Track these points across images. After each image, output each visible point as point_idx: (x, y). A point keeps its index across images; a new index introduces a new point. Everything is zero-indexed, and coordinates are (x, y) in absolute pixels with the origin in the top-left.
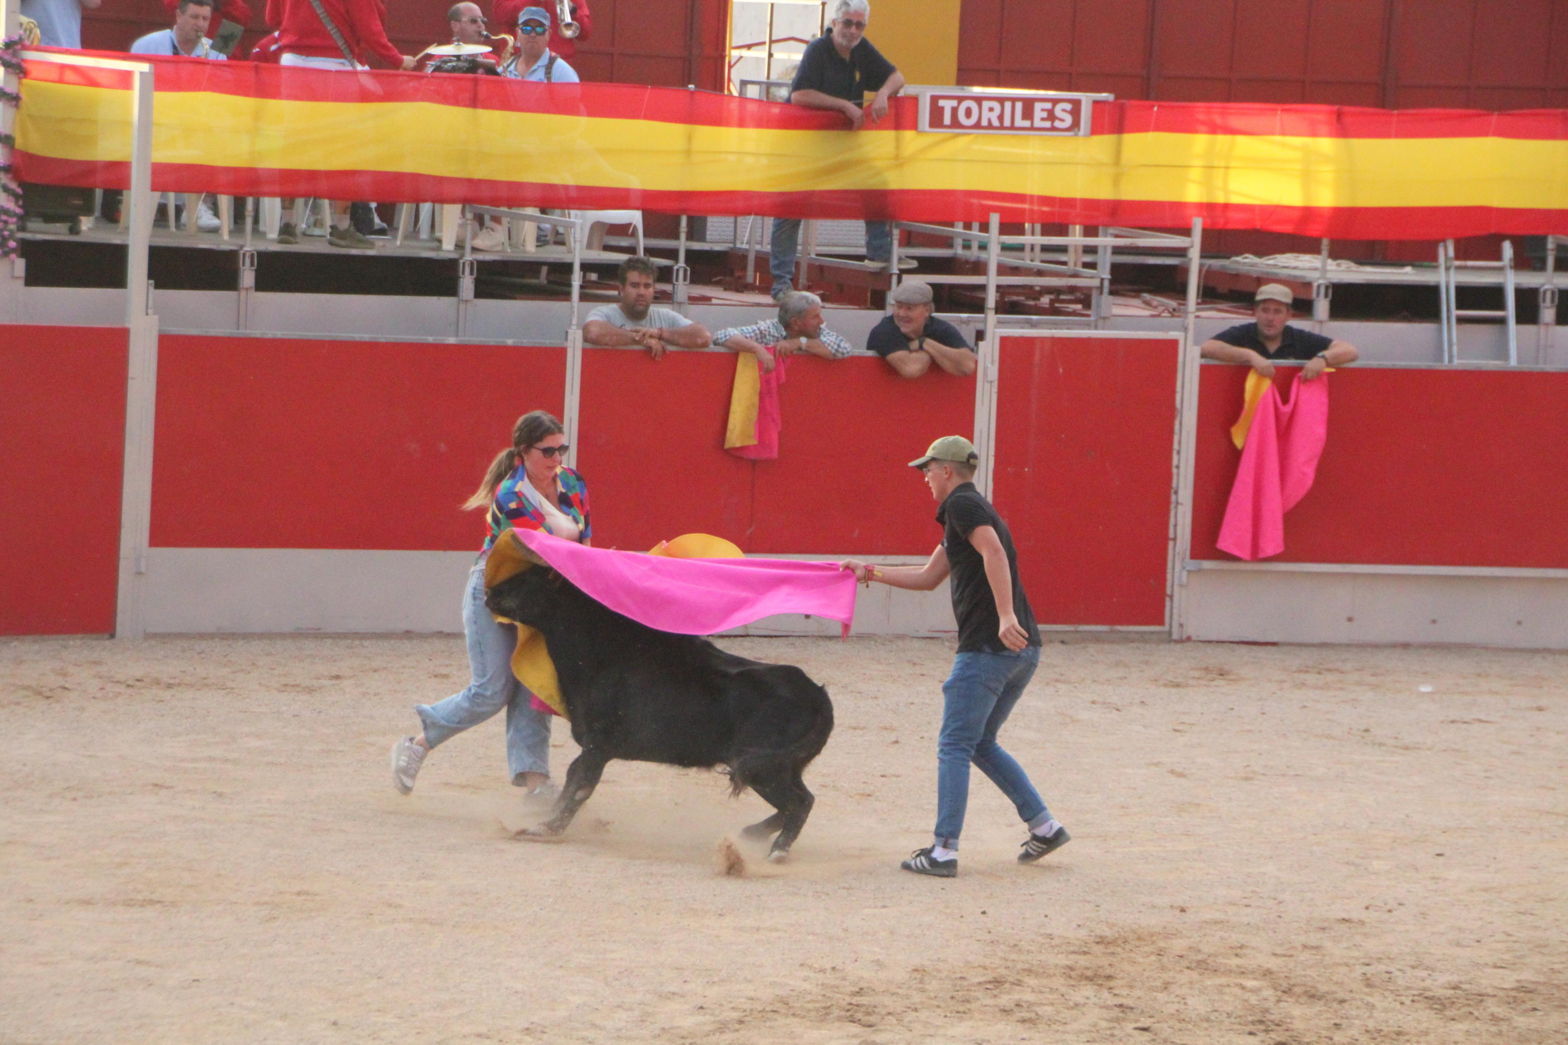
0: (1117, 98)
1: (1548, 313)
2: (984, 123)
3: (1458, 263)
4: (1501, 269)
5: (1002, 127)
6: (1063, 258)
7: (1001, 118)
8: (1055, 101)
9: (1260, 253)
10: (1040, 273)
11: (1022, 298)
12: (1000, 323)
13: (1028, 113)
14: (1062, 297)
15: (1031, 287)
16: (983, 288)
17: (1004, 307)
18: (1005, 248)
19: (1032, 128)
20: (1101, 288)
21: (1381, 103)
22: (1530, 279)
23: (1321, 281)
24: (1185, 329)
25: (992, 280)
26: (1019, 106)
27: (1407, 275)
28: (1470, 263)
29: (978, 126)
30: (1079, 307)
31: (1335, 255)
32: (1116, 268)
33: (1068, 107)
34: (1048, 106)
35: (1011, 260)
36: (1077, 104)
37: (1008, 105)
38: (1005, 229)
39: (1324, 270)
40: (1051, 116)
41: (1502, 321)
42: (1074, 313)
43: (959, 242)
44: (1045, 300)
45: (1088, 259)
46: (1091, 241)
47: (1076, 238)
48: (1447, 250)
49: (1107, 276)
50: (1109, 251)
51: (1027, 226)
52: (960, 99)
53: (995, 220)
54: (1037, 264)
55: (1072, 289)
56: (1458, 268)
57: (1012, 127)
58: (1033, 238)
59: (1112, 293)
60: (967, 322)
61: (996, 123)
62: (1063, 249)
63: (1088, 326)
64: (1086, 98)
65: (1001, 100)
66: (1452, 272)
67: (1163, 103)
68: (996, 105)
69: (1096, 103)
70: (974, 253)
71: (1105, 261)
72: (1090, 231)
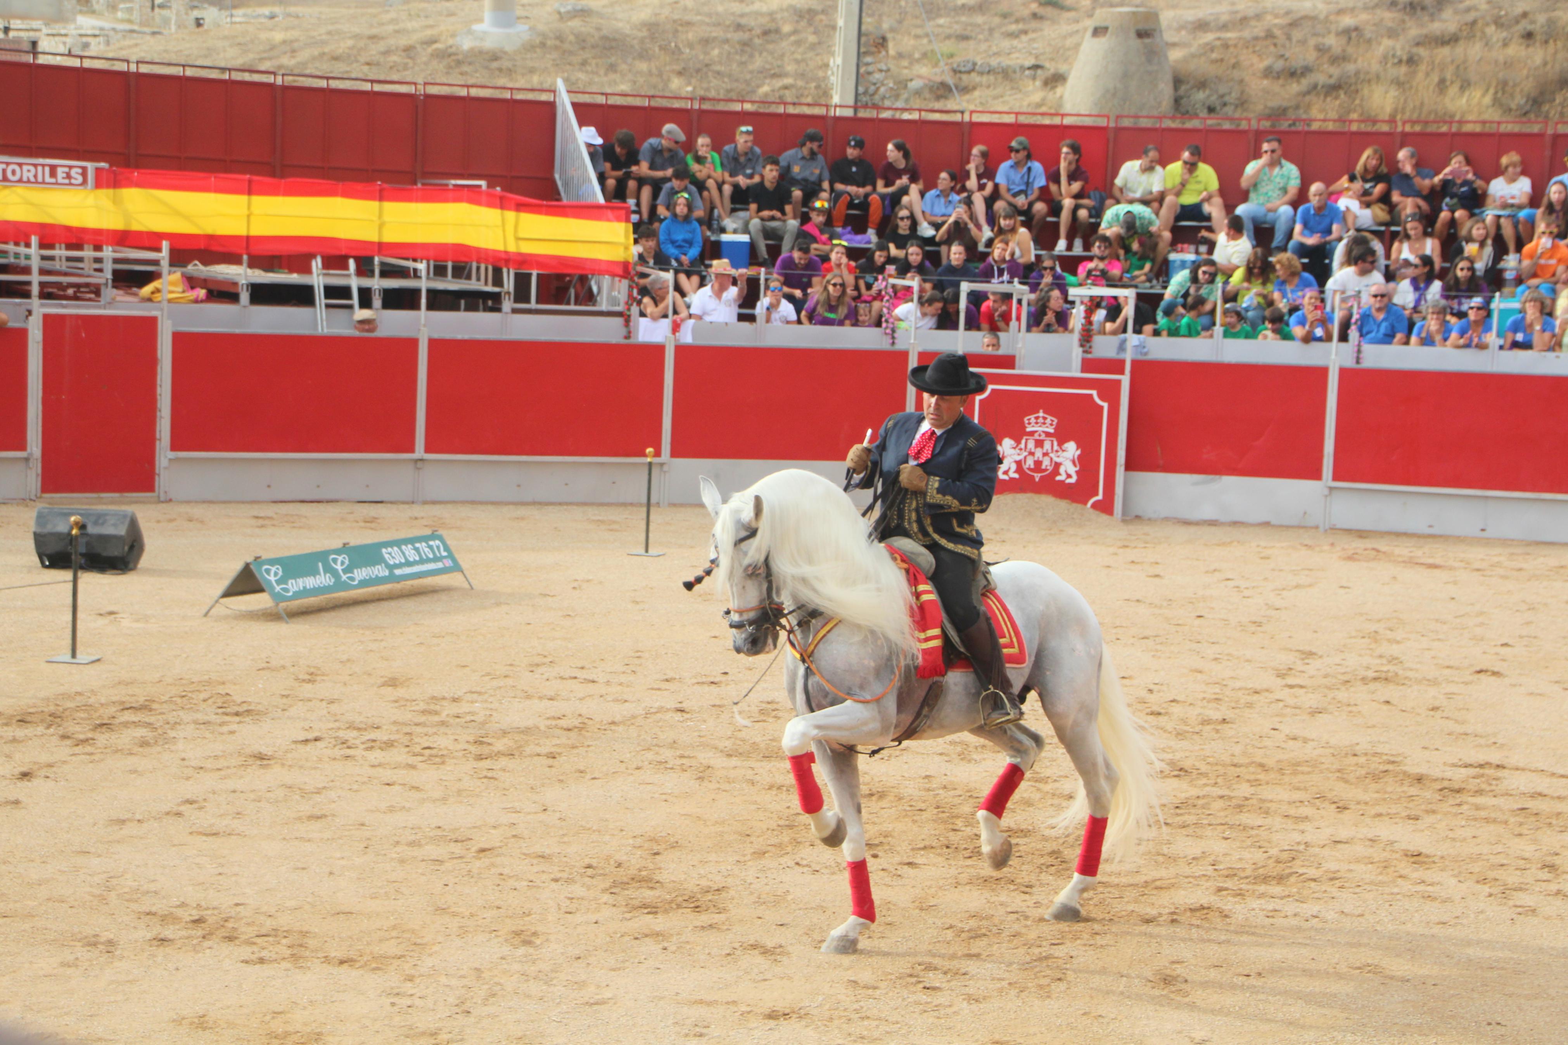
0: (111, 166)
1: (377, 302)
2: (25, 179)
3: (325, 271)
4: (348, 276)
5: (37, 182)
6: (80, 265)
7: (35, 176)
8: (70, 167)
9: (205, 263)
10: (66, 274)
11: (55, 290)
12: (42, 305)
13: (53, 174)
14: (82, 290)
15: (61, 283)
16: (29, 283)
17: (46, 294)
18: (44, 258)
19: (57, 183)
20: (106, 284)
21: (273, 175)
22: (366, 282)
23: (244, 282)
24: (162, 310)
25: (35, 279)
26: (47, 169)
27: (294, 278)
28: (332, 272)
29: (20, 181)
30: (92, 296)
31: (251, 266)
32: (115, 272)
33: (80, 171)
34: (67, 170)
35: (48, 265)
36: (84, 169)
37: (40, 169)
38: (42, 245)
39: (246, 276)
40: (68, 176)
41: (351, 307)
42: (90, 300)
43: (12, 255)
44: (70, 291)
45: (97, 266)
46: (98, 254)
47: (88, 253)
48: (317, 264)
49: (109, 276)
50: (110, 261)
51: (57, 246)
52: (8, 164)
53: (34, 240)
54: (64, 268)
55: (87, 285)
56: (325, 275)
57: (44, 182)
58: (60, 252)
59: (114, 287)
60: (20, 304)
61: (32, 179)
62: (80, 260)
63: (99, 307)
64: (90, 166)
65: (35, 166)
66: (321, 278)
67: (143, 171)
68: (32, 168)
69: (98, 170)
70: (23, 262)
71: (109, 268)
72: (98, 248)
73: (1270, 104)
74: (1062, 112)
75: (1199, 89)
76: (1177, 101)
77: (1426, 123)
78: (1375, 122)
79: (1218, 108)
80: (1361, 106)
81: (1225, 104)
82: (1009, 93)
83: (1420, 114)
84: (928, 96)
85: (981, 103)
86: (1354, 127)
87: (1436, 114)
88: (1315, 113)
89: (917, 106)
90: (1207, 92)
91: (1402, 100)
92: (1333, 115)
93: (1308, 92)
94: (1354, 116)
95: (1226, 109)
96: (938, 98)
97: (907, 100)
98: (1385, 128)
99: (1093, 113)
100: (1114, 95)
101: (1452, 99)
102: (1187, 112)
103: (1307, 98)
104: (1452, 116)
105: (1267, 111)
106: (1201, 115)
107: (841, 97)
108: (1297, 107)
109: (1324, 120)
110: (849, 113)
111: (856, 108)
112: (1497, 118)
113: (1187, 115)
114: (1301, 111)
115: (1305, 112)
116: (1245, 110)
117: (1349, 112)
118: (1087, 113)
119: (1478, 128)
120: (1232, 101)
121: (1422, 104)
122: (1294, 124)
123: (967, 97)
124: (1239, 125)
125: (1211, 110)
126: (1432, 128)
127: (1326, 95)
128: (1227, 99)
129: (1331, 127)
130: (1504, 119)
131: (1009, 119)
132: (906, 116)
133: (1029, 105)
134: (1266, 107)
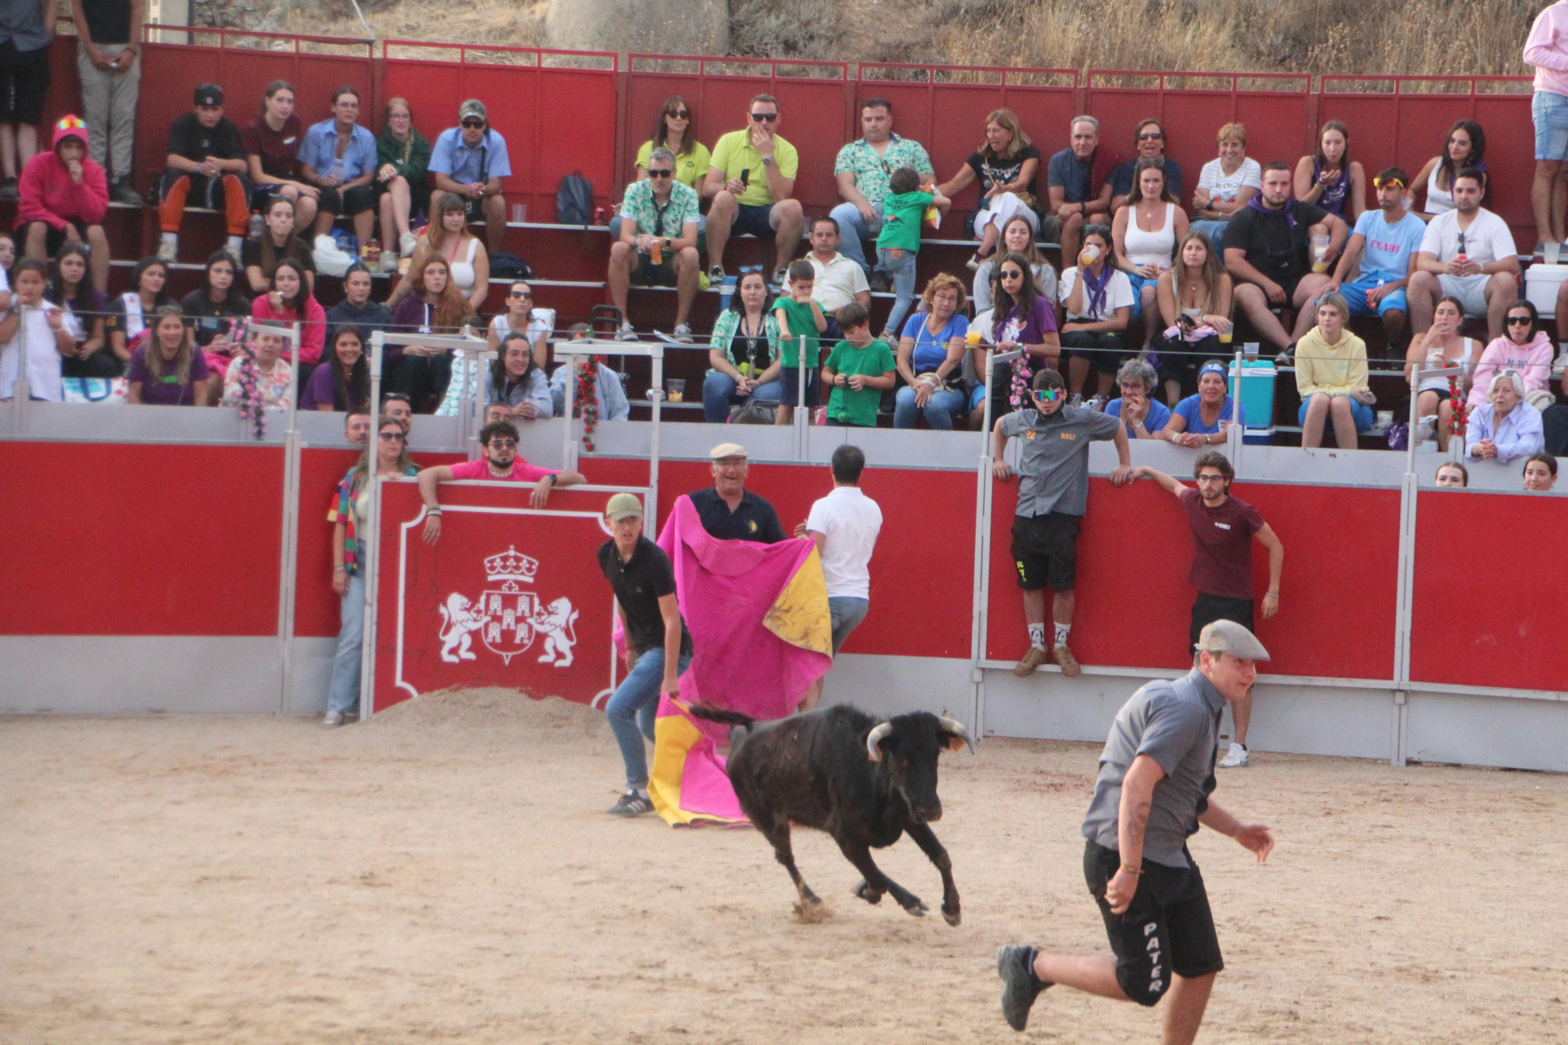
73: (883, 38)
74: (543, 46)
75: (770, 10)
76: (734, 29)
77: (1131, 74)
78: (1049, 72)
79: (801, 44)
80: (1028, 43)
81: (812, 38)
82: (455, 10)
83: (1120, 61)
84: (317, 12)
85: (408, 26)
86: (1016, 80)
87: (1146, 58)
88: (957, 55)
89: (297, 30)
90: (783, 17)
91: (1091, 37)
92: (984, 59)
93: (945, 19)
94: (1018, 61)
95: (814, 45)
96: (335, 16)
97: (281, 19)
98: (1065, 81)
99: (596, 49)
100: (631, 17)
101: (1170, 37)
102: (752, 48)
103: (942, 27)
104: (1170, 63)
105: (879, 50)
106: (773, 57)
107: (164, 9)
108: (927, 44)
109: (972, 68)
110: (179, 39)
111: (190, 29)
112: (1239, 70)
113: (752, 54)
114: (934, 51)
115: (940, 53)
116: (844, 48)
117: (1009, 56)
118: (586, 48)
119: (1211, 85)
120: (823, 32)
121: (1123, 41)
122: (923, 72)
123: (381, 17)
124: (834, 73)
125: (790, 46)
126: (1139, 84)
127: (974, 25)
128: (814, 28)
129: (981, 79)
130: (1250, 71)
131: (453, 56)
132: (280, 46)
133: (490, 32)
134: (877, 42)
